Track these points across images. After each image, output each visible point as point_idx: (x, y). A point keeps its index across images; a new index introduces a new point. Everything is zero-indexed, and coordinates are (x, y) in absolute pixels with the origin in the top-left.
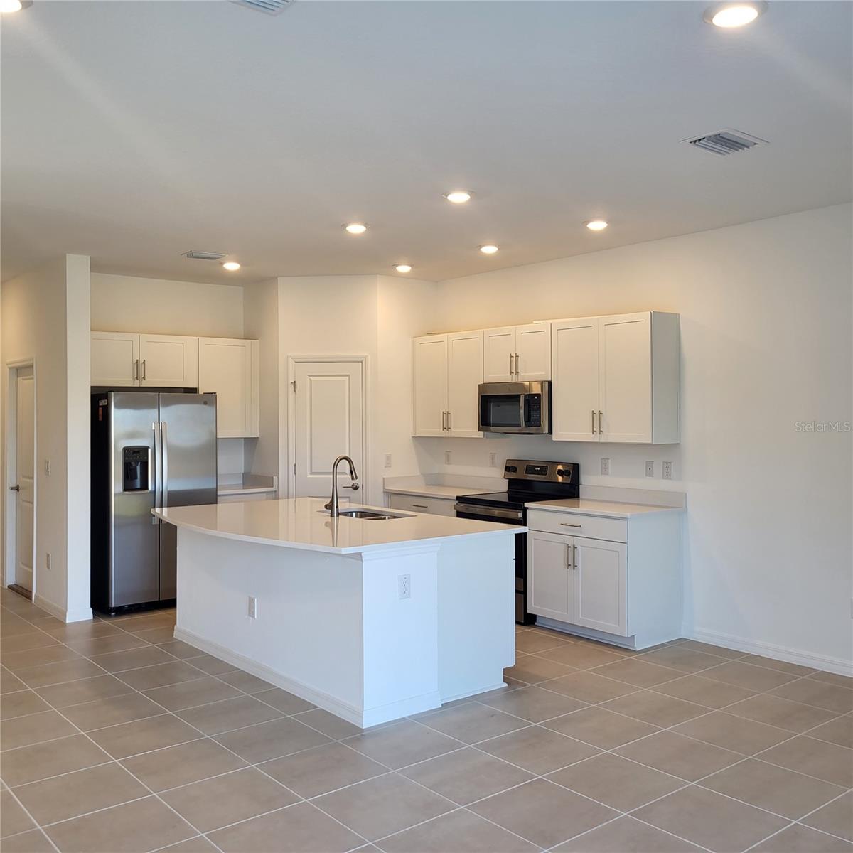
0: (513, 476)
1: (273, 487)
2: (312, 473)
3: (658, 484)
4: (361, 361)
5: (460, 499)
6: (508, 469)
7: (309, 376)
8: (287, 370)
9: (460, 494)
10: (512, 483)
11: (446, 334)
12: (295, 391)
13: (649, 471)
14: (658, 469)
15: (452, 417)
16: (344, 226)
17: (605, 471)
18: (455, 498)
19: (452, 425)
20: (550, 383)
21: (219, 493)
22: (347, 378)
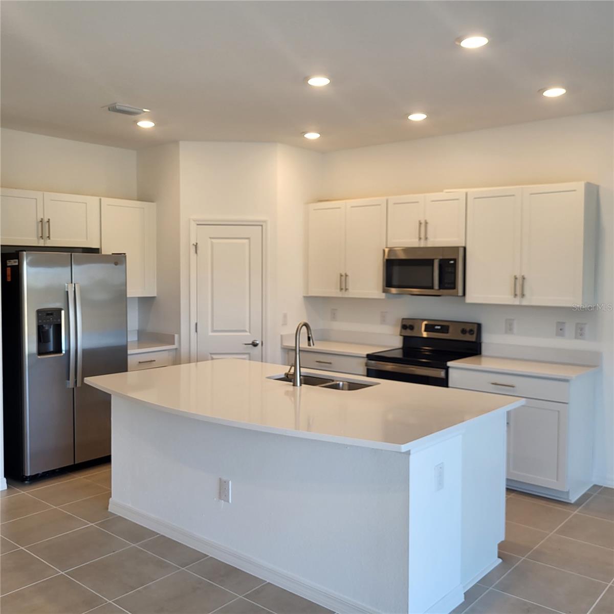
0: (408, 333)
1: (174, 344)
2: (213, 331)
3: (568, 343)
4: (260, 225)
5: (370, 357)
6: (404, 327)
7: (210, 238)
8: (189, 233)
9: (370, 352)
10: (406, 339)
11: (344, 201)
12: (196, 252)
13: (560, 331)
14: (570, 328)
15: (350, 279)
16: (307, 79)
17: (509, 329)
18: (365, 356)
19: (350, 286)
20: (465, 249)
21: (129, 352)
22: (247, 241)
